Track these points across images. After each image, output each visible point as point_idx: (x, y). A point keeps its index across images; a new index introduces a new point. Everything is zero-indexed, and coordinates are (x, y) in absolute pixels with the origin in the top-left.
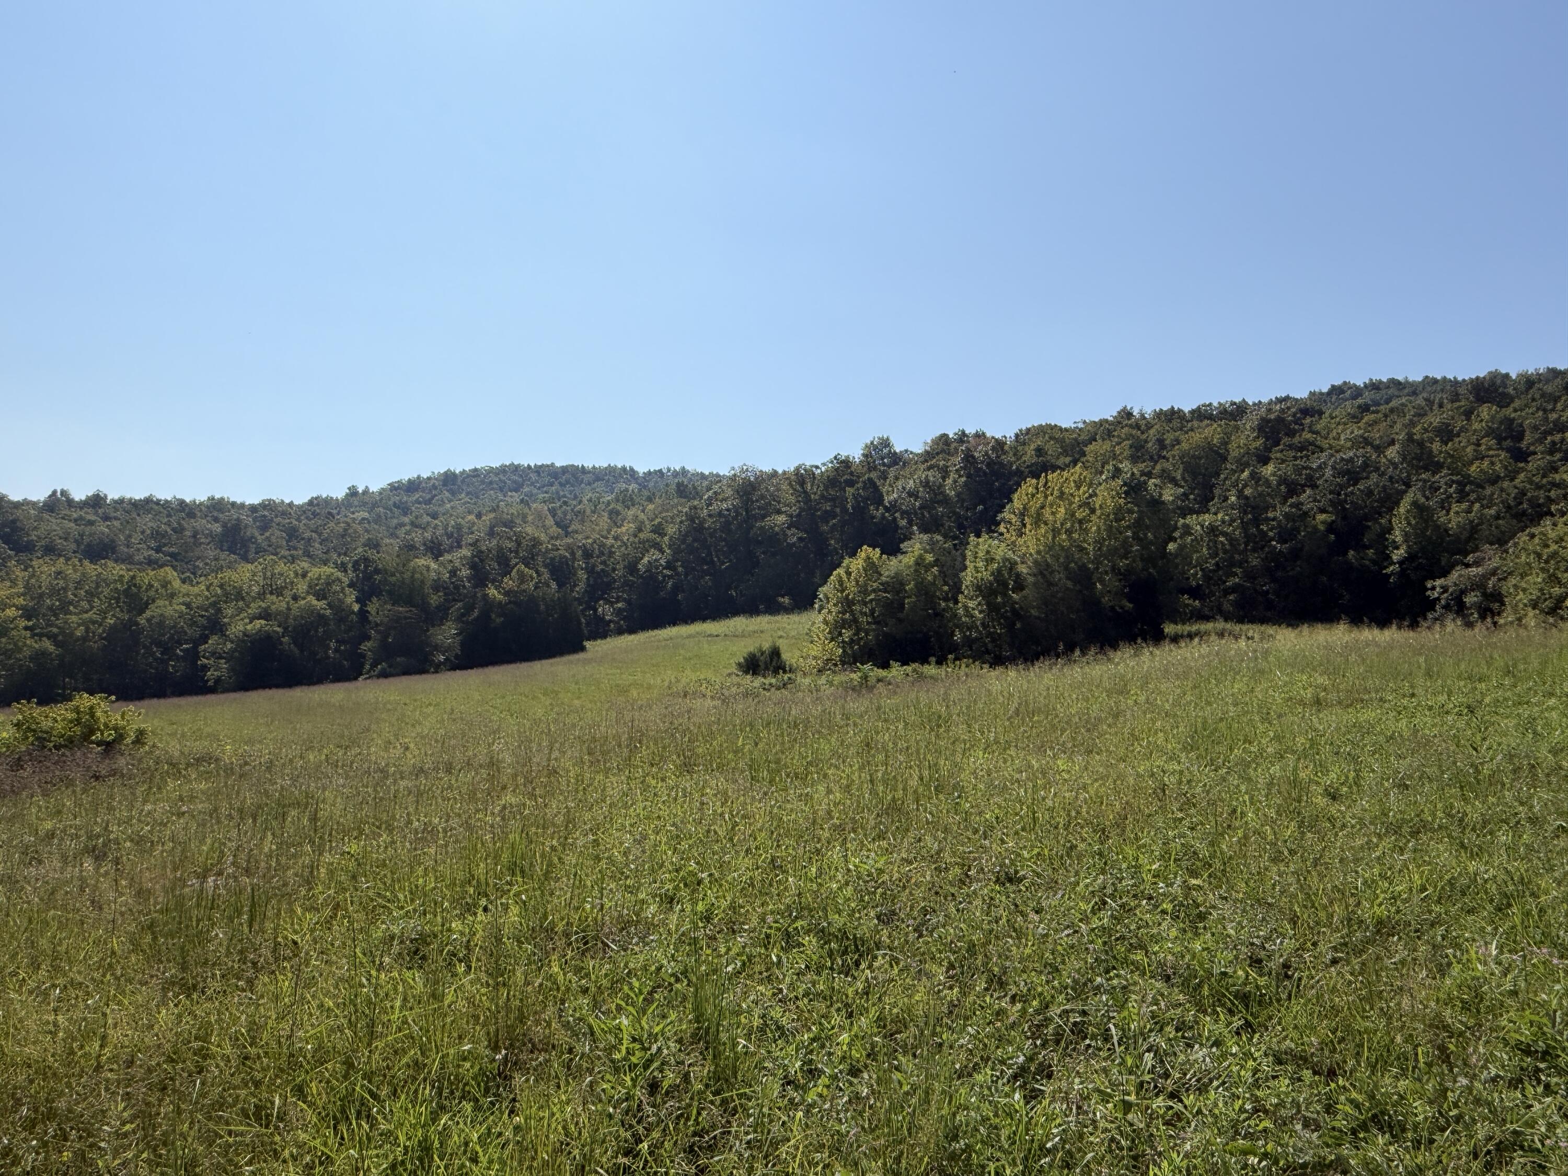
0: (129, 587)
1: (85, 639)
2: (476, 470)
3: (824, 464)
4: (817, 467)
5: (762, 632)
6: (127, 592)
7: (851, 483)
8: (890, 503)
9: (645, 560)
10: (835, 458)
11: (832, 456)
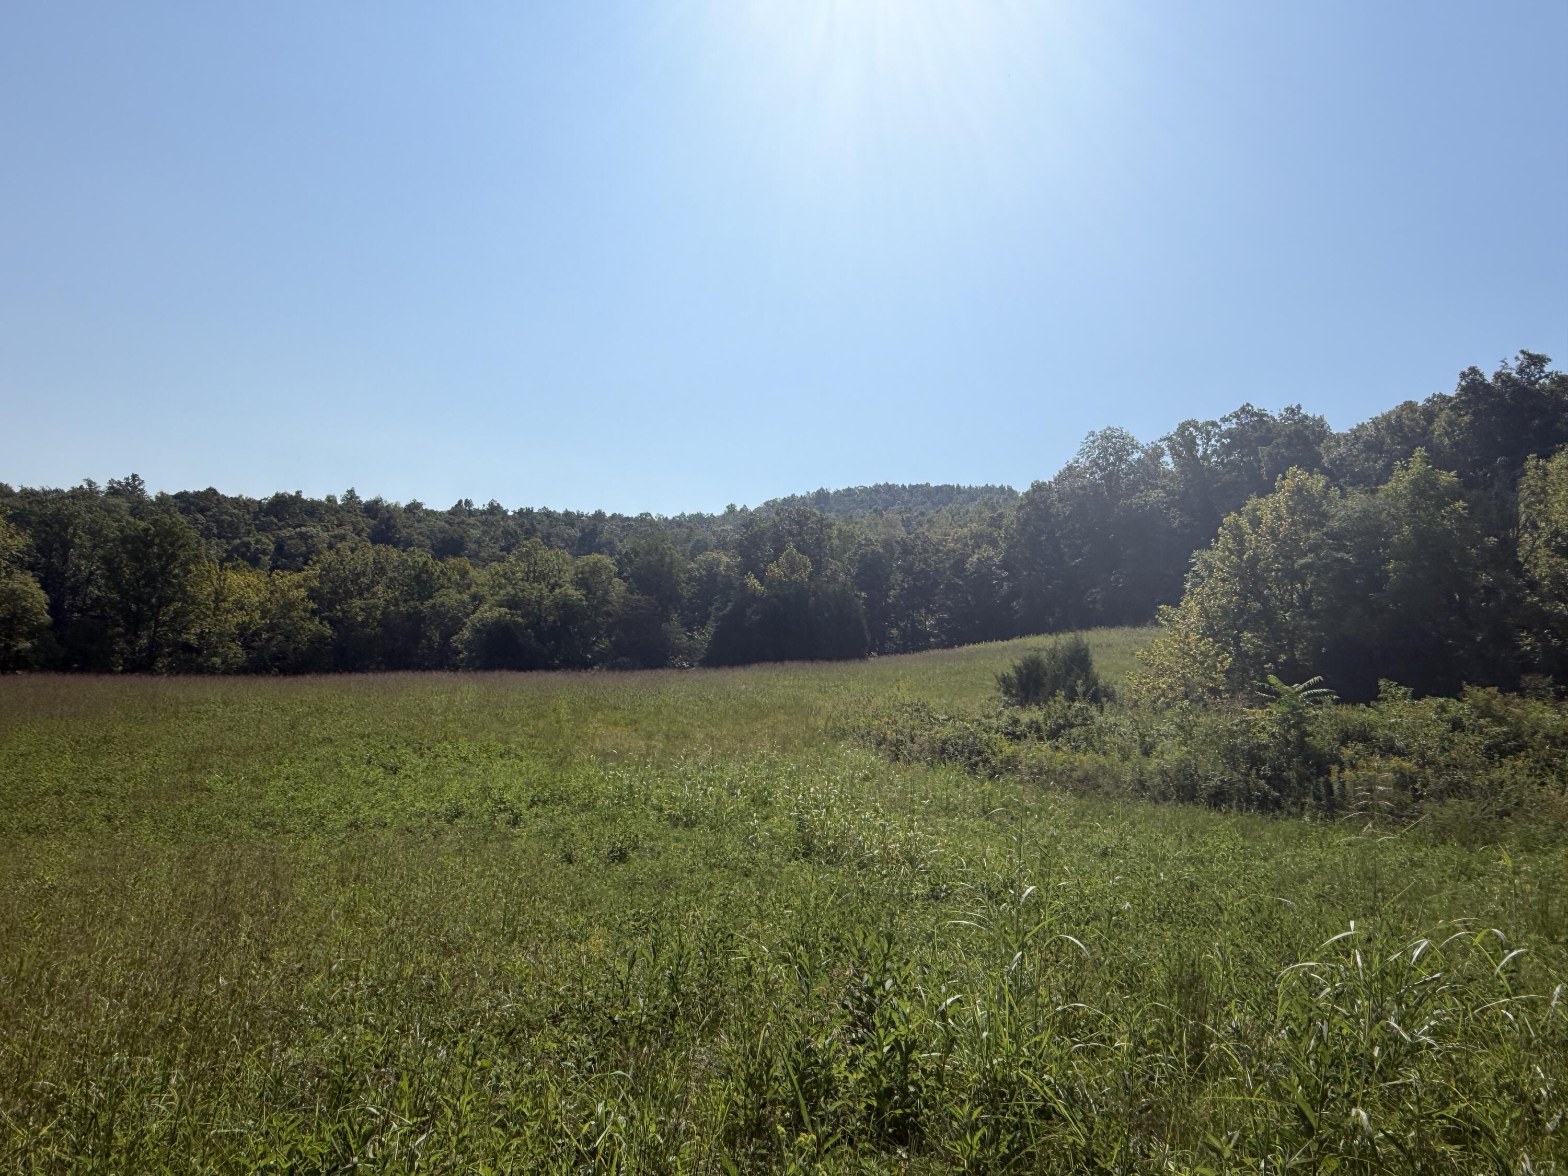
0: (420, 573)
1: (364, 624)
2: (849, 489)
3: (1224, 420)
4: (1214, 424)
5: (1110, 646)
6: (417, 577)
7: (1265, 441)
8: (1332, 462)
9: (975, 558)
10: (1243, 409)
11: (1237, 408)
